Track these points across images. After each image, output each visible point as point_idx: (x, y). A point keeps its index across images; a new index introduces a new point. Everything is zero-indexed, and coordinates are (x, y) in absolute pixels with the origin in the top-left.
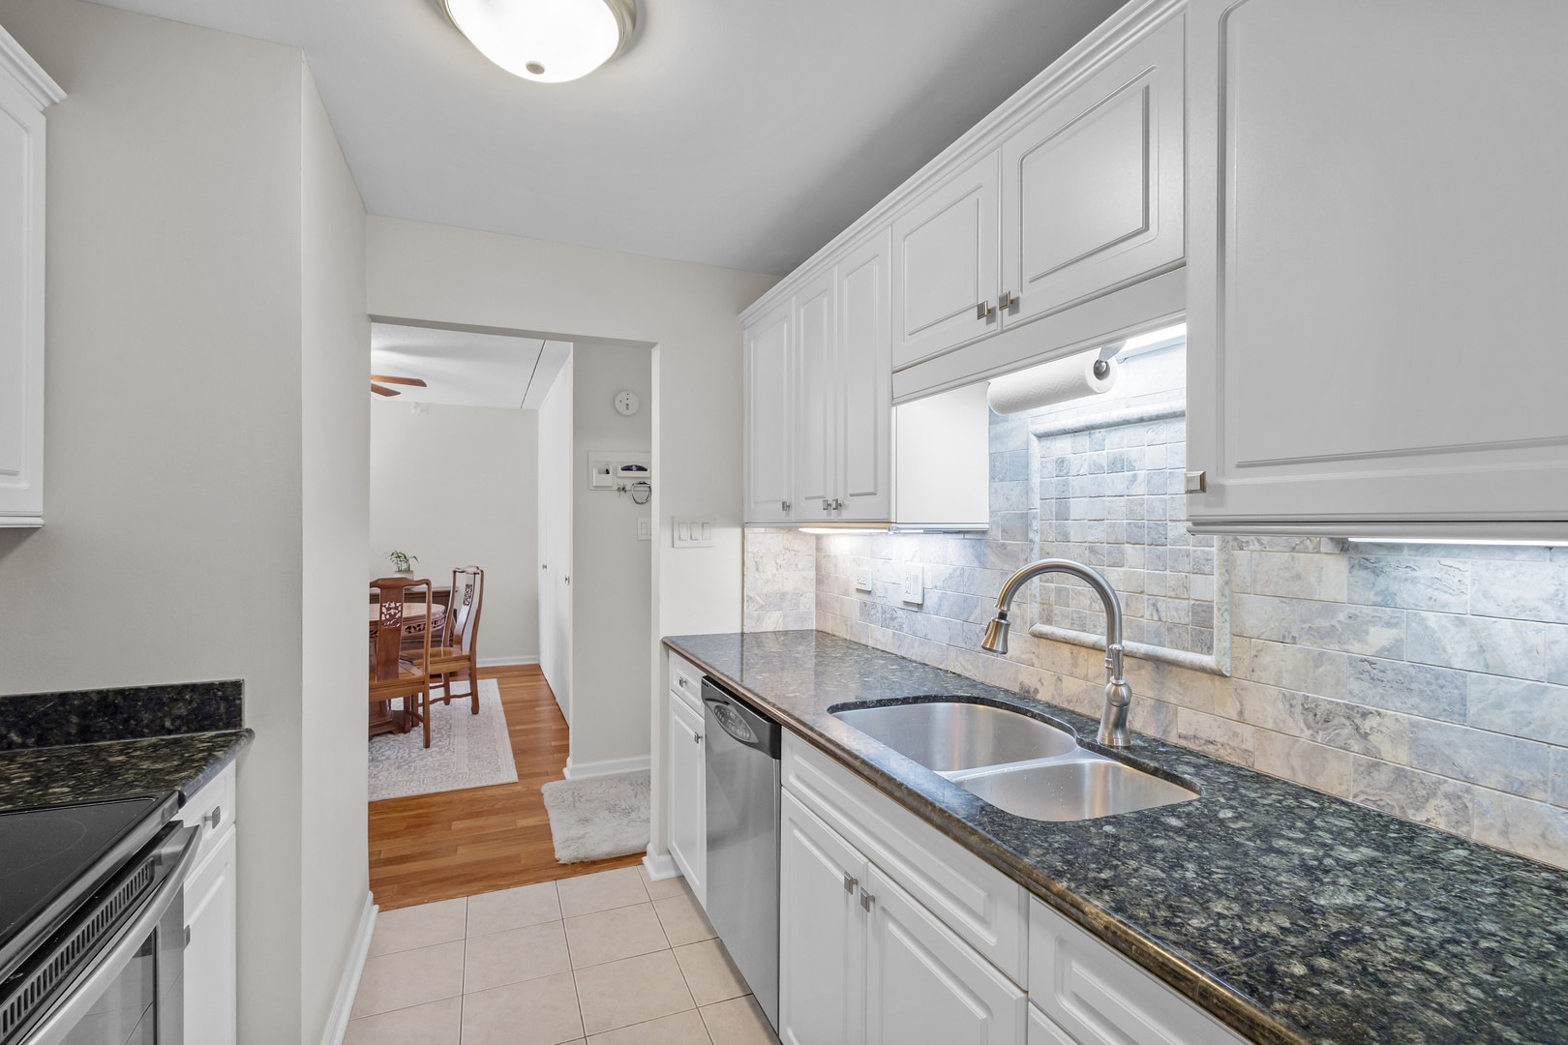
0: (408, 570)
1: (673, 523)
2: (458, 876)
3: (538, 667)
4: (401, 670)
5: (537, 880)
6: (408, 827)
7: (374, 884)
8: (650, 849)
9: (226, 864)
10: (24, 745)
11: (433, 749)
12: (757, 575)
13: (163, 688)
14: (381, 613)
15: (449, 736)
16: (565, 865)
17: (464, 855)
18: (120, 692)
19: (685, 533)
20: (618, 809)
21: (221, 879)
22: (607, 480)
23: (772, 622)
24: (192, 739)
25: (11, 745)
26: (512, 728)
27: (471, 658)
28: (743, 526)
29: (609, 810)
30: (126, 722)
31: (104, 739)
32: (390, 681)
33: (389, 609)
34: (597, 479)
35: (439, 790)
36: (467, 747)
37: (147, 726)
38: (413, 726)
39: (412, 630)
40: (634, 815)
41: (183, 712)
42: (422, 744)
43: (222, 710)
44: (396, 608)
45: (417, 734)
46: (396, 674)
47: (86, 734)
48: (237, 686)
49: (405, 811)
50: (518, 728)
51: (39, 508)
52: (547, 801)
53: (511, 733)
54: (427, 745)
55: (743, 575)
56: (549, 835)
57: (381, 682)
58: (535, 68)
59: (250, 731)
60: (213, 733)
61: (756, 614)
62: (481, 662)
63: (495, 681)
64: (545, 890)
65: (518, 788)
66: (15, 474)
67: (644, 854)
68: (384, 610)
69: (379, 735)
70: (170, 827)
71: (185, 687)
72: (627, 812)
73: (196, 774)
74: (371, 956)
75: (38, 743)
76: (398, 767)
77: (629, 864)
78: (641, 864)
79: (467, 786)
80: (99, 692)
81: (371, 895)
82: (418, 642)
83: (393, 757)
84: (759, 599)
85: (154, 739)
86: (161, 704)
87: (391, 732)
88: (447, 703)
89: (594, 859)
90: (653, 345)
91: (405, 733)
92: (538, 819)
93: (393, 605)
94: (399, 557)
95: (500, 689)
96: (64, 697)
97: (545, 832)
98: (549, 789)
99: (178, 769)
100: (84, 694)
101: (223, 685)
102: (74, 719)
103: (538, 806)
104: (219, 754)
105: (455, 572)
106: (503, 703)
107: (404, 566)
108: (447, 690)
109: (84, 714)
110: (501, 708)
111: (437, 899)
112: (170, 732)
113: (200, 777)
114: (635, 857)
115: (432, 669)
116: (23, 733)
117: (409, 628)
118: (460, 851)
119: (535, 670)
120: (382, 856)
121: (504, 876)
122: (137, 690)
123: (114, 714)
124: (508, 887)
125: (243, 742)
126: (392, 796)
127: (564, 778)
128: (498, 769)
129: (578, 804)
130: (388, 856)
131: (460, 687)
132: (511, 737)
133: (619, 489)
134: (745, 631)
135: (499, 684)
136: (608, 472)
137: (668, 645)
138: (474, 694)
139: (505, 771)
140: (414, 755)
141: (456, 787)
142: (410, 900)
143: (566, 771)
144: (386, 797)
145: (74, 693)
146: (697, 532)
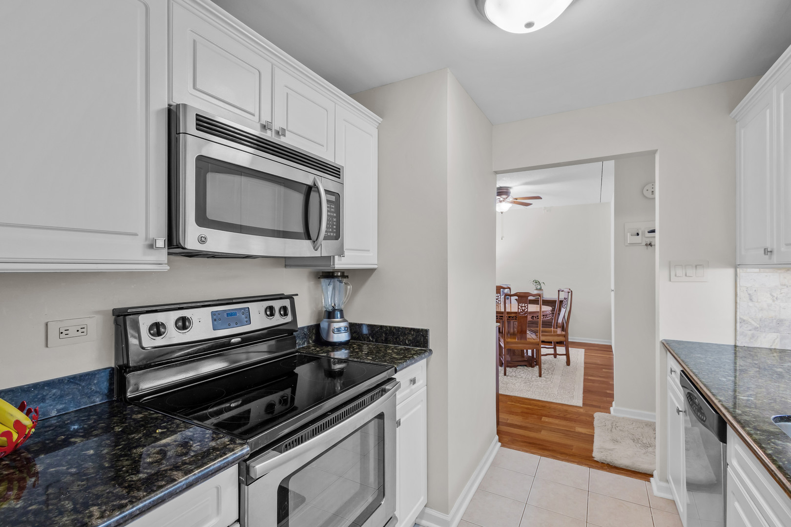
0: (541, 289)
1: (670, 265)
2: (539, 445)
3: (610, 347)
4: (528, 336)
5: (579, 463)
6: (522, 412)
7: (499, 432)
8: (655, 473)
9: (422, 401)
10: (372, 341)
11: (543, 378)
12: (751, 304)
13: (406, 328)
14: (518, 308)
15: (552, 374)
16: (597, 462)
17: (544, 435)
18: (395, 328)
19: (680, 272)
20: (640, 442)
21: (419, 406)
22: (638, 239)
23: (767, 340)
24: (412, 349)
25: (370, 341)
26: (587, 377)
27: (566, 336)
28: (736, 267)
29: (634, 440)
30: (396, 339)
31: (390, 344)
32: (523, 341)
33: (522, 307)
34: (630, 239)
35: (540, 399)
36: (559, 381)
37: (401, 342)
38: (536, 365)
39: (534, 318)
40: (650, 449)
41: (411, 338)
42: (538, 375)
43: (422, 340)
44: (525, 307)
45: (536, 368)
46: (526, 338)
47: (386, 341)
48: (426, 331)
49: (523, 404)
50: (589, 378)
51: (376, 262)
52: (596, 423)
53: (585, 380)
54: (540, 376)
55: (736, 303)
56: (592, 442)
57: (519, 341)
58: (529, 25)
59: (431, 350)
60: (419, 348)
61: (750, 333)
62: (571, 339)
63: (583, 350)
64: (583, 470)
65: (582, 410)
66: (369, 251)
67: (652, 476)
68: (520, 307)
69: (521, 366)
70: (390, 380)
71: (412, 329)
72: (646, 446)
73: (404, 362)
74: (494, 464)
75: (376, 341)
76: (525, 383)
77: (640, 478)
78: (649, 481)
79: (554, 401)
80: (390, 327)
81: (497, 437)
82: (536, 323)
83: (524, 377)
84: (753, 323)
85: (403, 347)
86: (405, 334)
87: (526, 366)
88: (555, 357)
89: (617, 465)
90: (654, 152)
91: (532, 367)
92: (589, 430)
93: (523, 305)
94: (536, 282)
95: (585, 355)
96: (381, 327)
97: (590, 439)
98: (598, 416)
99: (401, 359)
100: (386, 327)
101: (422, 330)
102: (384, 335)
103: (590, 424)
104: (415, 357)
105: (559, 291)
106: (585, 363)
107: (539, 287)
108: (555, 350)
109: (386, 334)
110: (583, 365)
111: (527, 451)
112: (407, 345)
113: (405, 363)
114: (646, 476)
115: (543, 338)
116: (373, 337)
117: (533, 317)
118: (543, 432)
119: (608, 349)
120: (508, 422)
121: (562, 453)
122: (399, 328)
123: (393, 335)
124: (562, 460)
125: (427, 354)
126: (519, 396)
127: (610, 413)
128: (573, 397)
129: (614, 430)
130: (511, 422)
131: (561, 350)
132: (584, 382)
133: (646, 245)
134: (738, 344)
135: (585, 352)
136: (638, 234)
137: (667, 346)
138: (567, 355)
139: (576, 400)
140: (533, 379)
141: (549, 400)
142: (515, 447)
143: (612, 409)
144: (516, 395)
145: (384, 326)
146: (690, 272)
